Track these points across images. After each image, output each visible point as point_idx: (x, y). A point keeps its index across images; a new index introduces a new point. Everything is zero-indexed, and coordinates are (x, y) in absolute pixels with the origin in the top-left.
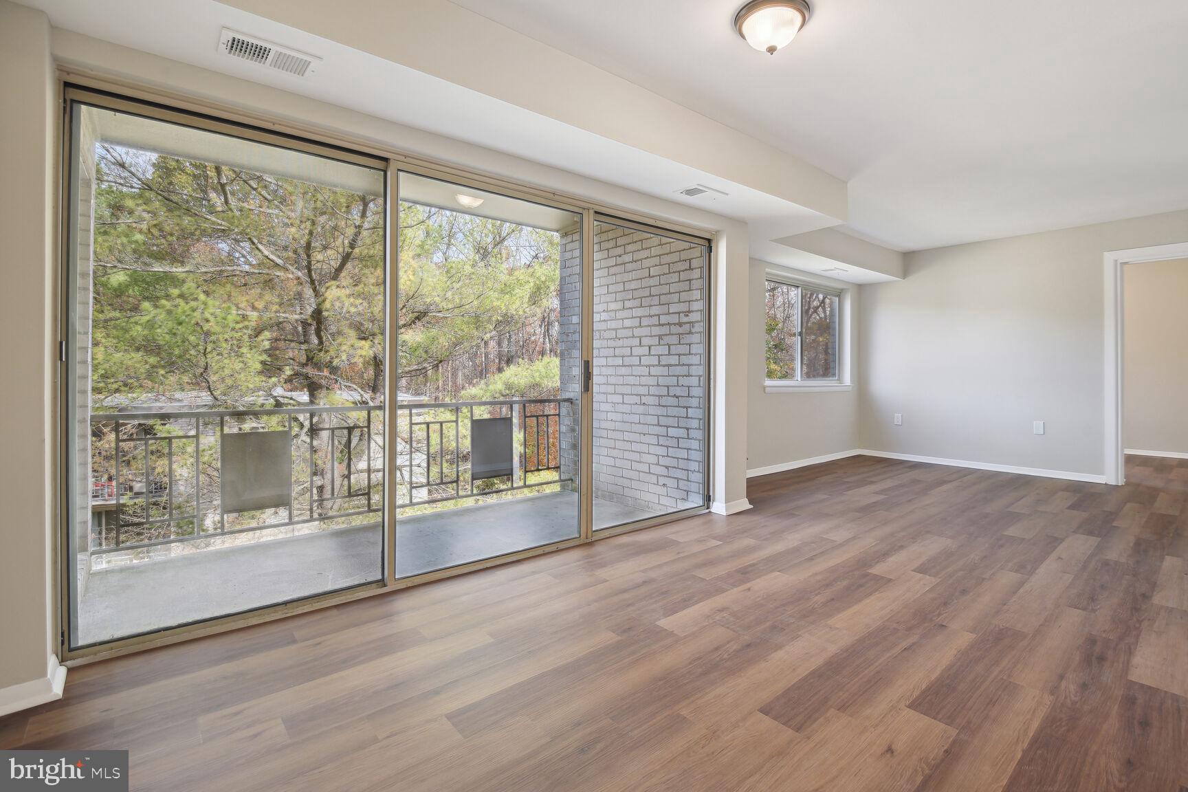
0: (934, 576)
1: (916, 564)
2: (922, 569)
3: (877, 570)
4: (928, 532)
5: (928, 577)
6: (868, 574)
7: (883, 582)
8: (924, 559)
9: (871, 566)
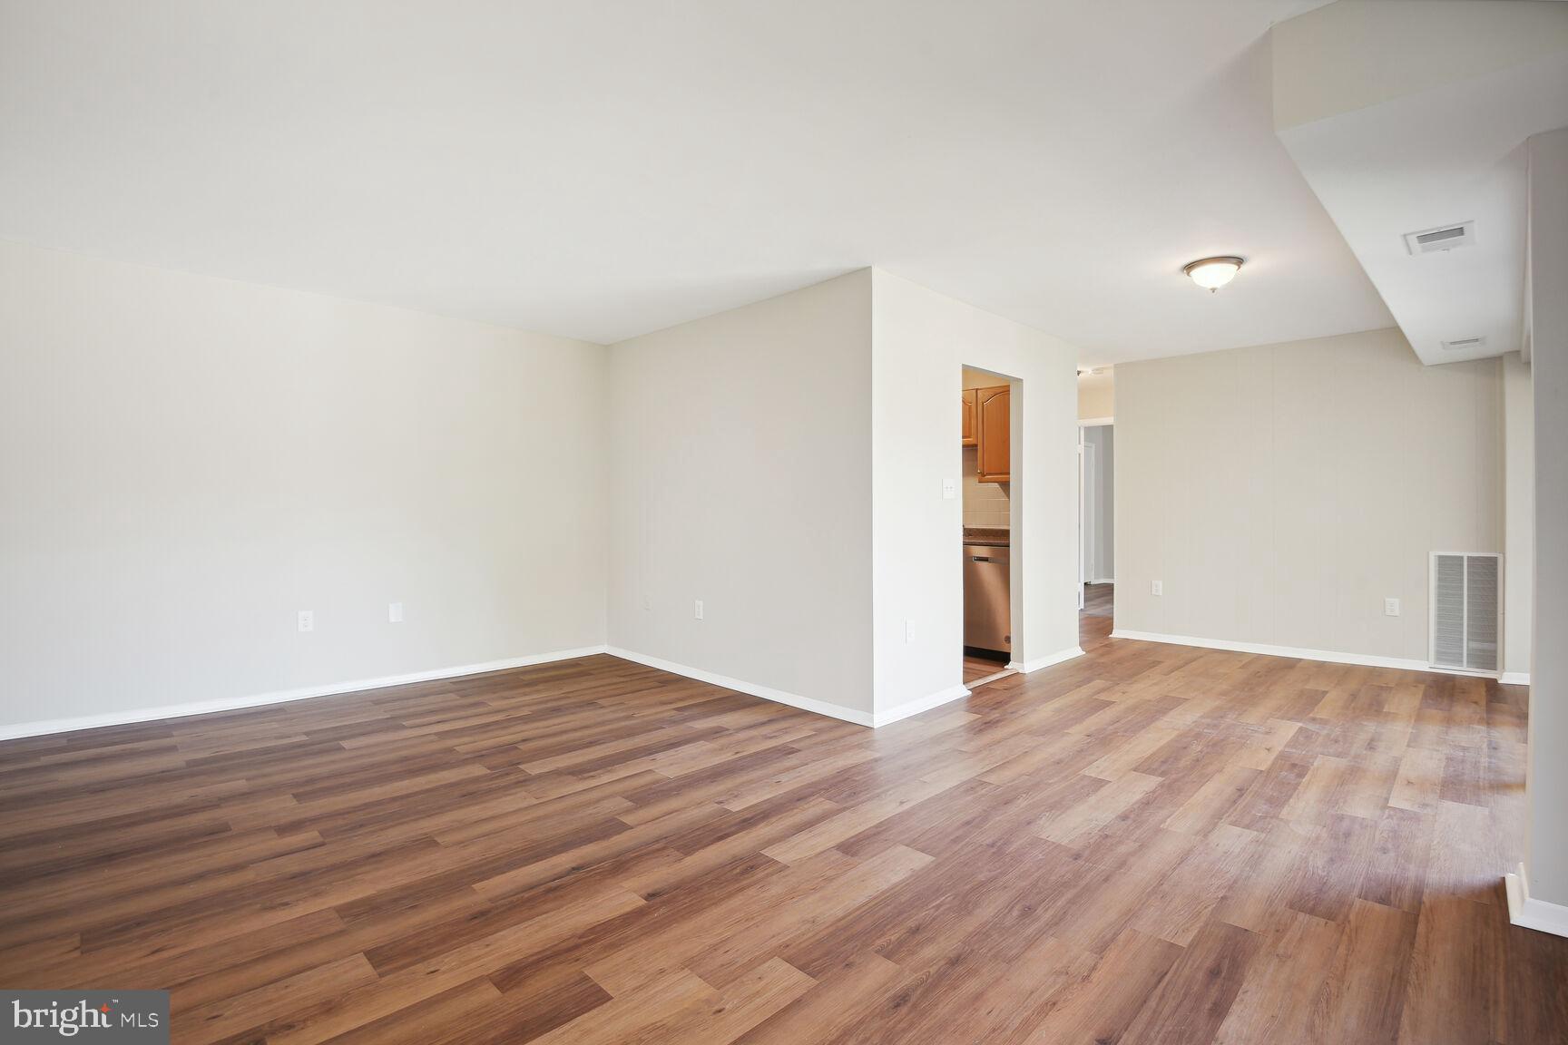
0: (1085, 776)
1: (1105, 791)
2: (1099, 784)
3: (1152, 782)
4: (1077, 857)
5: (1093, 775)
6: (1163, 774)
7: (1144, 767)
8: (1093, 799)
9: (1161, 785)
